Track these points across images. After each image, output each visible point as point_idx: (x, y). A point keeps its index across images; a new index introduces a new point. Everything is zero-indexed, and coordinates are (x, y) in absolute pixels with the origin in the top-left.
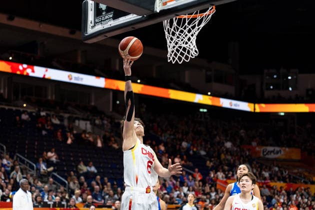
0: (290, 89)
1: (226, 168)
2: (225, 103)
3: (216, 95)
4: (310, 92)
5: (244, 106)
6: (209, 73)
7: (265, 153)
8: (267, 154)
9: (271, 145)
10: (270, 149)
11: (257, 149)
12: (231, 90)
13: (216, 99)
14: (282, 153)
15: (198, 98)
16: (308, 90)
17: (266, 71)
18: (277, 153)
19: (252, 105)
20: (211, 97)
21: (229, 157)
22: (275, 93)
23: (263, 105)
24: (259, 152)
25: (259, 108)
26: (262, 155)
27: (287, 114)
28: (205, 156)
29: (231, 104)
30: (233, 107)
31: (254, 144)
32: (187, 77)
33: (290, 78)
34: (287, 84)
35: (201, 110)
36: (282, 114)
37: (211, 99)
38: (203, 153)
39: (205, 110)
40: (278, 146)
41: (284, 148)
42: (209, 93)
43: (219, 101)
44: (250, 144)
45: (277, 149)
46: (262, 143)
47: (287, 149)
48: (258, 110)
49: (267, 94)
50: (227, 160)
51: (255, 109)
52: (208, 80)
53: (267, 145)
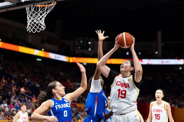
0: (90, 49)
2: (52, 56)
3: (47, 51)
5: (63, 58)
6: (43, 37)
7: (75, 87)
9: (78, 82)
10: (77, 84)
11: (70, 84)
12: (56, 48)
13: (47, 53)
15: (36, 52)
17: (76, 38)
19: (68, 58)
20: (44, 52)
22: (81, 51)
23: (74, 58)
24: (71, 86)
26: (72, 88)
27: (88, 64)
28: (39, 87)
29: (56, 57)
30: (57, 59)
31: (68, 81)
32: (30, 40)
33: (90, 43)
34: (89, 46)
35: (38, 60)
36: (85, 64)
37: (44, 53)
38: (38, 85)
39: (40, 60)
42: (43, 50)
43: (49, 55)
44: (66, 81)
46: (73, 81)
48: (71, 61)
49: (77, 52)
51: (69, 60)
52: (43, 41)
53: (76, 82)
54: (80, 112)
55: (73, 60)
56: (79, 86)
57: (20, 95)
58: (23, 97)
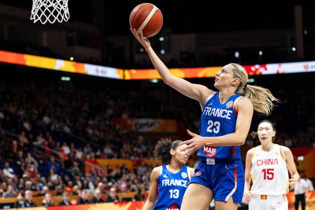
0: (163, 51)
2: (91, 70)
3: (79, 60)
4: (185, 56)
5: (112, 73)
6: (71, 35)
7: (138, 126)
8: (140, 127)
10: (144, 121)
11: (129, 122)
12: (97, 54)
13: (80, 65)
14: (157, 125)
15: (59, 65)
16: (182, 53)
18: (151, 125)
19: (121, 71)
20: (74, 63)
21: (98, 133)
23: (134, 71)
24: (131, 126)
25: (129, 75)
26: (134, 128)
27: (160, 81)
28: (70, 133)
29: (97, 71)
30: (100, 75)
31: (125, 116)
32: (45, 39)
33: (162, 39)
34: (161, 45)
35: (64, 79)
36: (155, 81)
37: (73, 65)
38: (67, 130)
39: (68, 79)
40: (152, 118)
41: (158, 120)
42: (72, 59)
43: (84, 68)
44: (120, 117)
45: (151, 121)
46: (133, 116)
47: (162, 121)
48: (128, 77)
49: (137, 58)
50: (96, 136)
51: (124, 76)
52: (70, 42)
53: (140, 117)
55: (131, 74)
56: (146, 124)
57: (35, 149)
58: (41, 152)
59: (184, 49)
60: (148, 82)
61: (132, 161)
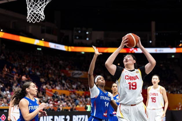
0: (88, 39)
1: (51, 82)
2: (52, 45)
3: (47, 40)
4: (98, 42)
6: (43, 28)
7: (73, 74)
8: (75, 75)
9: (77, 70)
10: (76, 72)
11: (69, 72)
12: (55, 38)
14: (83, 74)
15: (36, 42)
16: (97, 40)
17: (75, 29)
18: (80, 74)
19: (67, 47)
20: (44, 42)
21: (53, 77)
22: (79, 41)
23: (73, 48)
24: (70, 74)
25: (70, 49)
26: (71, 75)
27: (86, 53)
28: (39, 75)
29: (55, 46)
30: (57, 48)
31: (67, 69)
32: (30, 30)
33: (87, 33)
34: (86, 36)
35: (38, 49)
36: (83, 53)
37: (44, 43)
38: (38, 74)
39: (40, 49)
40: (81, 70)
41: (83, 72)
42: (43, 39)
43: (48, 44)
44: (65, 69)
45: (80, 72)
46: (72, 69)
47: (85, 72)
48: (70, 50)
49: (75, 41)
50: (52, 78)
51: (68, 49)
52: (43, 32)
53: (74, 70)
54: (79, 99)
55: (71, 49)
56: (77, 74)
57: (22, 83)
59: (98, 38)
60: (79, 53)
61: (70, 91)
